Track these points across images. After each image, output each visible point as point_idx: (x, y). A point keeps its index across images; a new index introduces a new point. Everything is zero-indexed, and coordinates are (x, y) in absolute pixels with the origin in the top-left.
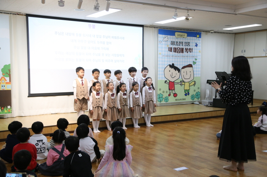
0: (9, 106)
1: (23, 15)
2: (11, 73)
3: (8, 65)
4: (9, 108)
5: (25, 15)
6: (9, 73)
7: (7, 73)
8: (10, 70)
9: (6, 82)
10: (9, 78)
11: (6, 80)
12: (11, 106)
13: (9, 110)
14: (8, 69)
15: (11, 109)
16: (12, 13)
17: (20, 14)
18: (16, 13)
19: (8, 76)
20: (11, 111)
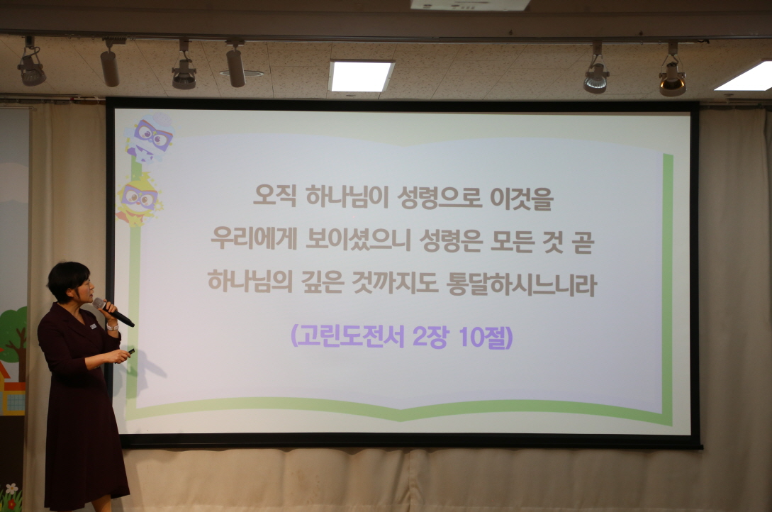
0: (14, 485)
3: (16, 309)
4: (13, 493)
5: (101, 103)
6: (18, 345)
7: (12, 346)
8: (24, 330)
9: (7, 380)
10: (16, 365)
11: (7, 376)
12: (20, 485)
13: (12, 504)
14: (17, 330)
15: (21, 496)
16: (54, 100)
17: (86, 101)
18: (69, 98)
19: (16, 356)
20: (21, 505)
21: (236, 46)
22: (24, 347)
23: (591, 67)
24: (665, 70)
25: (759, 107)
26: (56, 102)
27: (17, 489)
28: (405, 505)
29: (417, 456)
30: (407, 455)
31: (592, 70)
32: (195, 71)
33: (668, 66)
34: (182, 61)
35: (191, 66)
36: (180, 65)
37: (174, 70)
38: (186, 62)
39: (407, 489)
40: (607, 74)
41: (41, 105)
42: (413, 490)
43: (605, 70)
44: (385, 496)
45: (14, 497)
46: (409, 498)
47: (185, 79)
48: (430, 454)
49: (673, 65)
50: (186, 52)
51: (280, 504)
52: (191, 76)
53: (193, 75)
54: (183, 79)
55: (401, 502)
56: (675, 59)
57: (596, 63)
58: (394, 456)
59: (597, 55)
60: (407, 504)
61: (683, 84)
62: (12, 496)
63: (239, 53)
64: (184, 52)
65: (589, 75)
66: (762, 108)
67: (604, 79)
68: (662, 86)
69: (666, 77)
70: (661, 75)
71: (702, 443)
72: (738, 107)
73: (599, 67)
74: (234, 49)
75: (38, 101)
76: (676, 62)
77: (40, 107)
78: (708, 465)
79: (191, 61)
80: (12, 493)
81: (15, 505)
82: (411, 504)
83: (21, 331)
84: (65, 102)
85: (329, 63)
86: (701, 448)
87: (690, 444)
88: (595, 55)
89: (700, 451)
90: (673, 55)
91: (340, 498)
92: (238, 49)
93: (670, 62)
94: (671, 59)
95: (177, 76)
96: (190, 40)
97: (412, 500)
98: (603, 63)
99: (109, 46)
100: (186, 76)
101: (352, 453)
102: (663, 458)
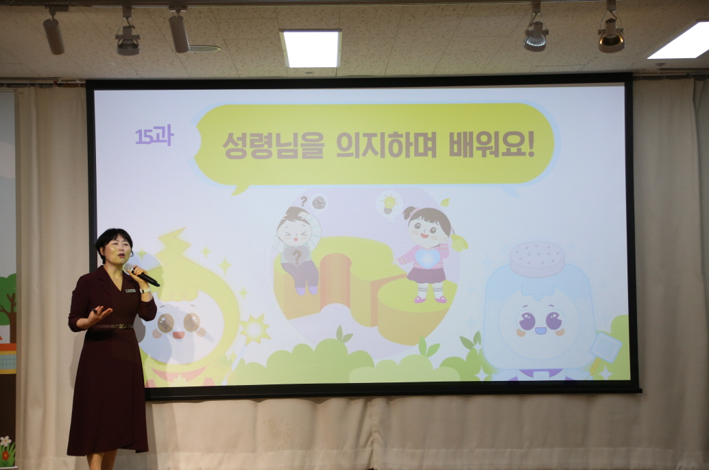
0: (7, 437)
1: (76, 85)
2: (16, 309)
3: (6, 276)
5: (82, 85)
6: (9, 310)
7: (4, 310)
8: (14, 295)
10: (8, 327)
12: (13, 438)
13: (6, 456)
14: (8, 295)
15: (14, 447)
16: (39, 84)
17: (68, 84)
18: (53, 82)
19: (7, 319)
20: (14, 456)
21: (178, 11)
22: (15, 311)
23: (530, 25)
24: (603, 26)
25: (687, 76)
26: (41, 85)
27: (10, 441)
28: (368, 449)
29: (378, 404)
30: (369, 403)
31: (531, 29)
32: (138, 37)
33: (607, 22)
34: (124, 27)
35: (134, 33)
36: (124, 31)
37: (117, 37)
38: (129, 28)
39: (370, 435)
40: (546, 32)
41: (27, 88)
42: (376, 435)
43: (544, 29)
44: (350, 441)
45: (8, 449)
46: (372, 443)
47: (129, 45)
48: (391, 402)
49: (611, 21)
50: (130, 18)
51: (254, 450)
52: (135, 42)
53: (137, 41)
54: (126, 45)
55: (365, 446)
56: (614, 15)
57: (534, 22)
58: (357, 405)
59: (536, 14)
60: (371, 448)
61: (622, 41)
62: (6, 448)
63: (181, 18)
64: (127, 18)
65: (529, 34)
66: (690, 78)
67: (542, 36)
68: (601, 43)
69: (605, 33)
70: (600, 32)
71: (640, 387)
72: (668, 77)
73: (539, 25)
74: (176, 14)
75: (24, 85)
76: (614, 18)
77: (25, 90)
78: (647, 407)
79: (134, 27)
80: (6, 445)
81: (8, 456)
82: (374, 448)
83: (11, 296)
84: (50, 85)
85: (278, 33)
86: (640, 391)
87: (630, 388)
88: (534, 14)
89: (639, 394)
90: (611, 12)
91: (309, 444)
92: (181, 14)
93: (608, 18)
94: (609, 16)
95: (120, 43)
96: (133, 6)
97: (374, 445)
98: (542, 21)
99: (53, 14)
100: (130, 42)
101: (319, 402)
102: (605, 402)
